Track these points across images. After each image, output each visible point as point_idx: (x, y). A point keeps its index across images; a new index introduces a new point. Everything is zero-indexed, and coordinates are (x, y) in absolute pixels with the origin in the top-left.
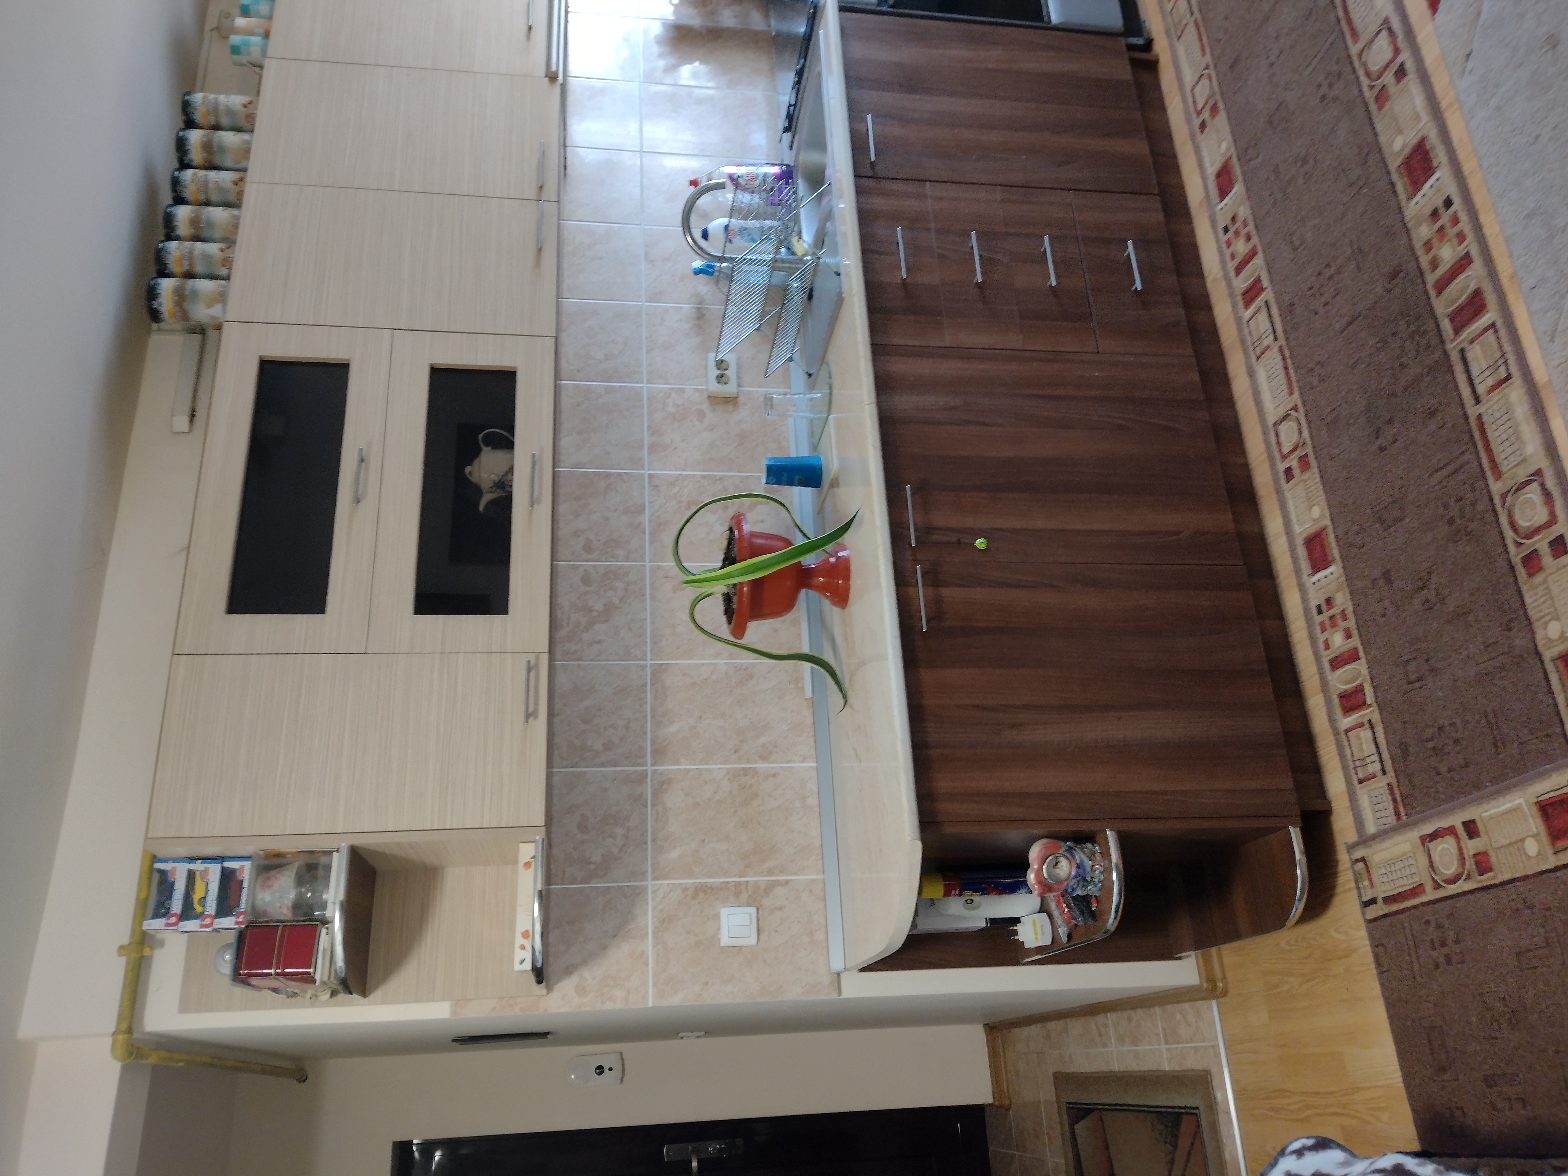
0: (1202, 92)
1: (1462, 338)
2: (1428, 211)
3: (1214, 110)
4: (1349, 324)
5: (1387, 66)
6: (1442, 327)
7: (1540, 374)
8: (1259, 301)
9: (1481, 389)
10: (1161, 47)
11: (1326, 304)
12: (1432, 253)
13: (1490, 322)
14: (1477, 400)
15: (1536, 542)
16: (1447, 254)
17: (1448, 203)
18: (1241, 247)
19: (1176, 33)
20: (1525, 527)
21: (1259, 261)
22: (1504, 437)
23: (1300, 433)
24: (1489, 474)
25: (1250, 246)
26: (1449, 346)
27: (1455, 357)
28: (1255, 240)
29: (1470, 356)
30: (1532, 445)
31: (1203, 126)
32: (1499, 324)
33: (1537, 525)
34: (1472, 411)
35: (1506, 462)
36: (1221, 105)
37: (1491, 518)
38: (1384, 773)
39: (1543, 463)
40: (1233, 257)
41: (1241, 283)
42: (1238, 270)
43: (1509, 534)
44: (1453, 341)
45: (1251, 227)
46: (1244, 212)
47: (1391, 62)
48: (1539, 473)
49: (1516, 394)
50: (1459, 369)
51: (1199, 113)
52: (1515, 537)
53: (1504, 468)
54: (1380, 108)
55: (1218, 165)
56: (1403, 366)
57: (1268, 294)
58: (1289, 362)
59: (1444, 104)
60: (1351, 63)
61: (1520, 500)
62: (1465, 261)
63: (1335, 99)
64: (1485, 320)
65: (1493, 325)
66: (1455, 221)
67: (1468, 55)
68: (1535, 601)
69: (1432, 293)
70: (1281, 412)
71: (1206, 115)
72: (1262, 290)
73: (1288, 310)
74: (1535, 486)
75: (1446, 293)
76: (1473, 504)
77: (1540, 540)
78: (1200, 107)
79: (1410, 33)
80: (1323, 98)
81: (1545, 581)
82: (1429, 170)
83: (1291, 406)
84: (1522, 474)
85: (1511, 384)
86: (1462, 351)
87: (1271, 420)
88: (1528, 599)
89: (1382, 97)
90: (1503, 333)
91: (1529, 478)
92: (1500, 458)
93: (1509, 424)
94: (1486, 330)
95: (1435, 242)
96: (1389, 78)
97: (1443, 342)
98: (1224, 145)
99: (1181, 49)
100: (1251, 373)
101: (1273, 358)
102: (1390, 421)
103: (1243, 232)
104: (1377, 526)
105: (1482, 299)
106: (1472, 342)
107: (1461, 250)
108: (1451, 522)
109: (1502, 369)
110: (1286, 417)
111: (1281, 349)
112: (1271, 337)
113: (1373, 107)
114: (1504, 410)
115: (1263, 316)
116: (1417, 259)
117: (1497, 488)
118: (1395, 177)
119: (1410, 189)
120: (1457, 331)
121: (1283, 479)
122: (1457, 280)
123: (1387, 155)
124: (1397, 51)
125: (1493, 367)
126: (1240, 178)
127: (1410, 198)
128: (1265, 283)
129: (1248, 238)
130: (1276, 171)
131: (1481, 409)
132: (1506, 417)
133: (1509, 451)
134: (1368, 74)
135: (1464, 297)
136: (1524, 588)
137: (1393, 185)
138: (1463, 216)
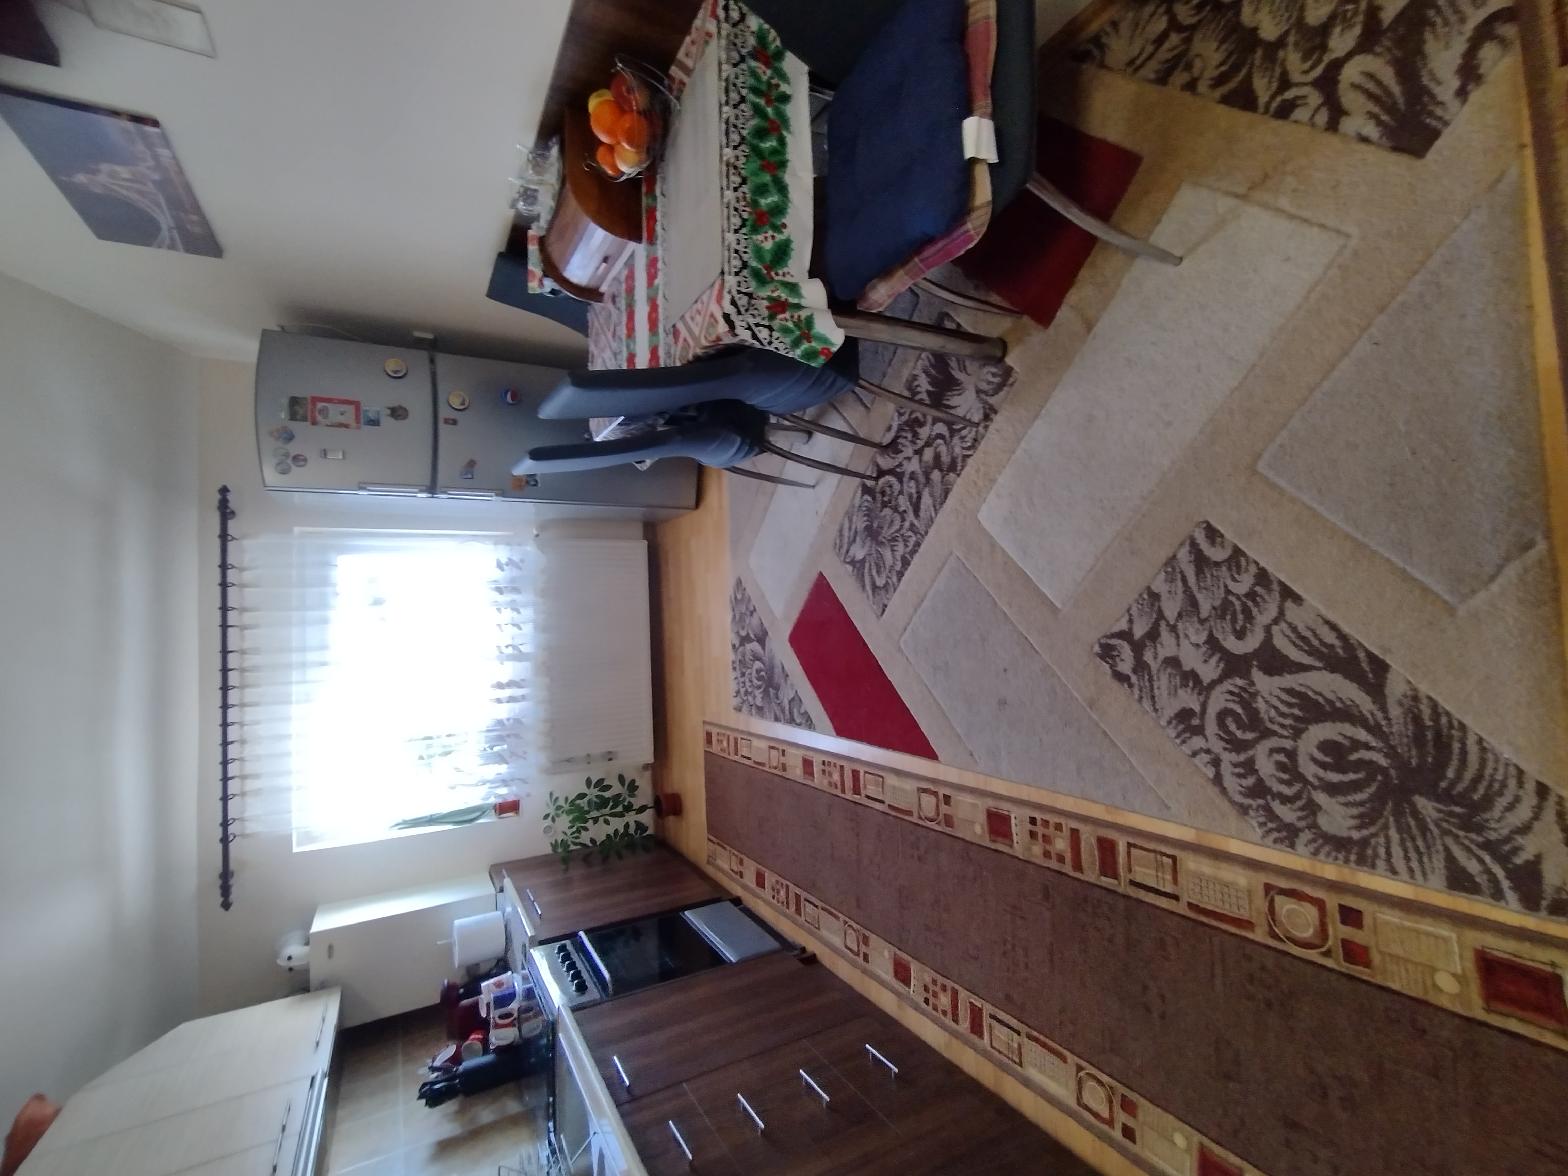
0: (852, 940)
1: (1122, 874)
2: (1027, 837)
3: (867, 942)
5: (938, 806)
6: (1104, 885)
7: (1187, 834)
8: (986, 1021)
9: (1169, 888)
10: (813, 946)
11: (1026, 966)
12: (1053, 856)
13: (1126, 844)
14: (1176, 898)
15: (1335, 937)
16: (1061, 844)
17: (1033, 821)
18: (944, 1000)
19: (816, 929)
20: (1314, 935)
21: (963, 994)
22: (1219, 896)
23: (1100, 1082)
24: (1244, 933)
25: (949, 993)
26: (1121, 889)
27: (1133, 892)
28: (949, 984)
29: (1139, 879)
30: (1241, 878)
31: (866, 958)
32: (1132, 841)
33: (1317, 923)
34: (1180, 908)
35: (1242, 910)
36: (867, 933)
37: (1286, 962)
39: (1262, 878)
40: (944, 1013)
42: (955, 1020)
43: (1312, 955)
44: (1120, 884)
45: (941, 980)
46: (928, 976)
47: (938, 800)
48: (1268, 888)
49: (1191, 863)
50: (1143, 895)
51: (858, 954)
52: (1318, 951)
53: (1245, 915)
54: (953, 826)
55: (890, 968)
56: (1110, 940)
57: (988, 1009)
58: (1042, 1038)
59: (982, 787)
60: (919, 825)
61: (1284, 921)
62: (1075, 833)
63: (926, 852)
64: (1122, 848)
65: (1130, 845)
66: (1046, 823)
68: (1401, 979)
69: (1077, 875)
70: (1073, 1085)
71: (863, 949)
72: (981, 1010)
73: (1007, 1002)
74: (1279, 900)
75: (1084, 864)
76: (1263, 968)
77: (1335, 929)
78: (857, 950)
79: (934, 781)
80: (920, 859)
81: (1381, 952)
82: (1006, 819)
83: (1074, 1069)
84: (1261, 903)
85: (1181, 859)
86: (1132, 883)
87: (1072, 1103)
88: (1395, 986)
89: (949, 821)
90: (1139, 842)
91: (1268, 900)
92: (1234, 913)
93: (1211, 886)
94: (1129, 854)
95: (1048, 848)
96: (944, 809)
97: (1115, 892)
98: (886, 953)
99: (824, 933)
100: (1027, 1083)
101: (1030, 1050)
102: (1145, 988)
103: (938, 989)
104: (1231, 1085)
105: (1107, 841)
106: (1130, 871)
107: (1066, 832)
108: (1269, 1004)
109: (1165, 859)
110: (1080, 1083)
111: (1030, 1037)
112: (1015, 1035)
113: (948, 830)
114: (1197, 881)
115: (998, 1029)
116: (1049, 869)
117: (1259, 935)
118: (993, 846)
119: (1008, 842)
120: (1115, 876)
121: (1127, 1143)
122: (1083, 850)
123: (979, 842)
124: (935, 794)
125: (1160, 866)
126: (910, 959)
127: (1011, 846)
128: (978, 1003)
129: (944, 988)
130: (927, 928)
131: (1185, 898)
132: (1204, 884)
133: (1234, 900)
134: (932, 820)
135: (1096, 853)
136: (1379, 980)
137: (996, 851)
138: (1047, 817)
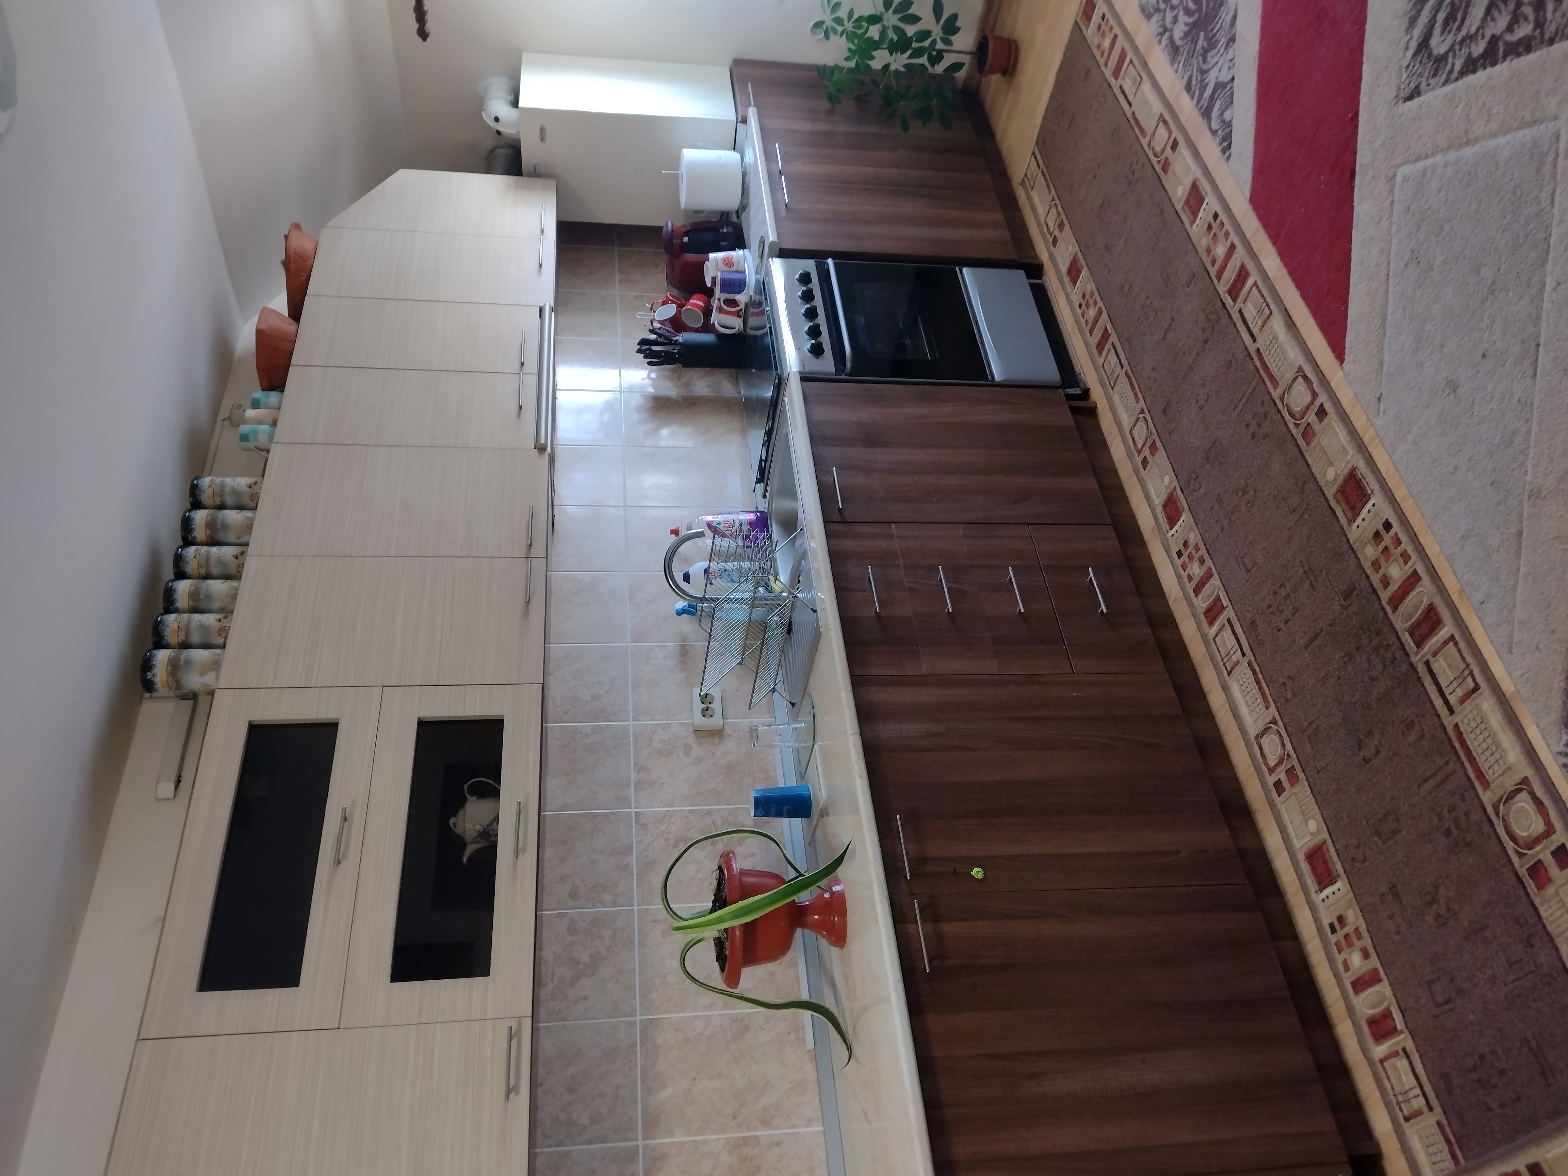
0: (1140, 433)
1: (1426, 650)
2: (1370, 533)
3: (1153, 448)
4: (1313, 640)
5: (1308, 408)
6: (1403, 639)
7: (1507, 685)
8: (1222, 619)
9: (1452, 700)
10: (1097, 395)
11: (1287, 621)
12: (1381, 571)
13: (1449, 634)
14: (1451, 711)
15: (1537, 853)
16: (1396, 572)
17: (1388, 526)
18: (1196, 570)
19: (1110, 384)
20: (1524, 837)
21: (1215, 581)
22: (1485, 746)
23: (1283, 745)
24: (1476, 783)
25: (1204, 569)
26: (1414, 659)
27: (1422, 670)
28: (1209, 563)
29: (1435, 667)
30: (1514, 754)
31: (1145, 462)
32: (1457, 637)
33: (1535, 835)
34: (1448, 721)
35: (1491, 771)
36: (1159, 444)
37: (1486, 828)
38: (1431, 1109)
39: (1528, 772)
40: (1190, 578)
41: (1202, 603)
42: (1197, 591)
43: (1509, 845)
44: (1416, 654)
45: (1203, 551)
46: (1194, 538)
47: (1311, 403)
48: (1525, 781)
49: (1487, 703)
50: (1427, 681)
51: (1139, 452)
52: (1516, 847)
53: (1490, 776)
54: (1308, 444)
55: (1163, 497)
56: (1373, 679)
57: (1229, 612)
58: (1260, 676)
59: (1366, 440)
60: (1275, 404)
61: (1513, 809)
62: (1413, 579)
63: (1265, 436)
64: (1443, 633)
65: (1452, 638)
66: (1398, 542)
67: (1379, 399)
68: (1551, 915)
69: (1389, 610)
70: (1261, 725)
71: (1146, 452)
72: (1223, 608)
73: (1251, 627)
74: (1524, 795)
75: (1401, 608)
76: (1467, 814)
77: (1542, 850)
78: (1140, 446)
79: (1323, 379)
80: (1253, 436)
81: (1557, 892)
82: (1364, 497)
83: (1270, 718)
84: (1510, 784)
85: (1481, 694)
86: (1427, 663)
87: (1252, 733)
88: (1544, 914)
89: (1308, 433)
90: (1462, 644)
91: (1518, 787)
92: (1484, 767)
93: (1486, 734)
94: (1446, 643)
95: (1382, 562)
96: (1311, 417)
97: (1407, 655)
98: (1167, 479)
99: (1116, 398)
100: (1225, 688)
101: (1244, 672)
102: (1370, 733)
103: (1196, 556)
104: (1375, 838)
105: (1437, 614)
106: (1435, 655)
107: (1408, 569)
108: (1448, 833)
109: (1469, 679)
110: (1266, 730)
111: (1250, 664)
112: (1239, 653)
113: (1301, 442)
114: (1479, 720)
115: (1227, 633)
116: (1368, 577)
117: (1487, 797)
118: (1333, 503)
119: (1350, 515)
120: (1419, 645)
121: (1274, 793)
122: (1410, 597)
123: (1322, 485)
124: (1315, 395)
125: (1460, 679)
126: (1187, 508)
127: (1350, 523)
128: (1225, 602)
129: (1202, 561)
130: (1219, 500)
131: (1457, 719)
132: (1482, 727)
133: (1492, 759)
134: (1292, 415)
135: (1419, 612)
136: (1537, 901)
137: (1333, 510)
138: (1403, 537)
